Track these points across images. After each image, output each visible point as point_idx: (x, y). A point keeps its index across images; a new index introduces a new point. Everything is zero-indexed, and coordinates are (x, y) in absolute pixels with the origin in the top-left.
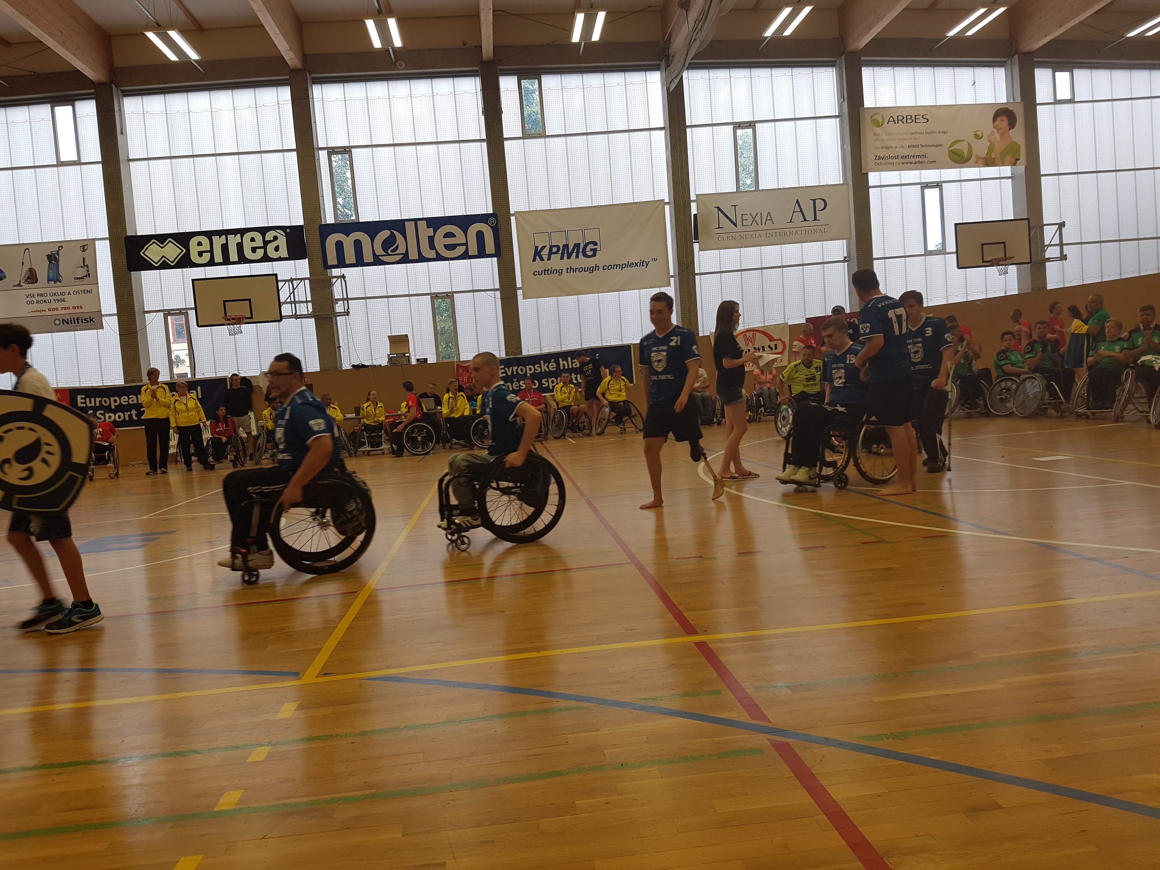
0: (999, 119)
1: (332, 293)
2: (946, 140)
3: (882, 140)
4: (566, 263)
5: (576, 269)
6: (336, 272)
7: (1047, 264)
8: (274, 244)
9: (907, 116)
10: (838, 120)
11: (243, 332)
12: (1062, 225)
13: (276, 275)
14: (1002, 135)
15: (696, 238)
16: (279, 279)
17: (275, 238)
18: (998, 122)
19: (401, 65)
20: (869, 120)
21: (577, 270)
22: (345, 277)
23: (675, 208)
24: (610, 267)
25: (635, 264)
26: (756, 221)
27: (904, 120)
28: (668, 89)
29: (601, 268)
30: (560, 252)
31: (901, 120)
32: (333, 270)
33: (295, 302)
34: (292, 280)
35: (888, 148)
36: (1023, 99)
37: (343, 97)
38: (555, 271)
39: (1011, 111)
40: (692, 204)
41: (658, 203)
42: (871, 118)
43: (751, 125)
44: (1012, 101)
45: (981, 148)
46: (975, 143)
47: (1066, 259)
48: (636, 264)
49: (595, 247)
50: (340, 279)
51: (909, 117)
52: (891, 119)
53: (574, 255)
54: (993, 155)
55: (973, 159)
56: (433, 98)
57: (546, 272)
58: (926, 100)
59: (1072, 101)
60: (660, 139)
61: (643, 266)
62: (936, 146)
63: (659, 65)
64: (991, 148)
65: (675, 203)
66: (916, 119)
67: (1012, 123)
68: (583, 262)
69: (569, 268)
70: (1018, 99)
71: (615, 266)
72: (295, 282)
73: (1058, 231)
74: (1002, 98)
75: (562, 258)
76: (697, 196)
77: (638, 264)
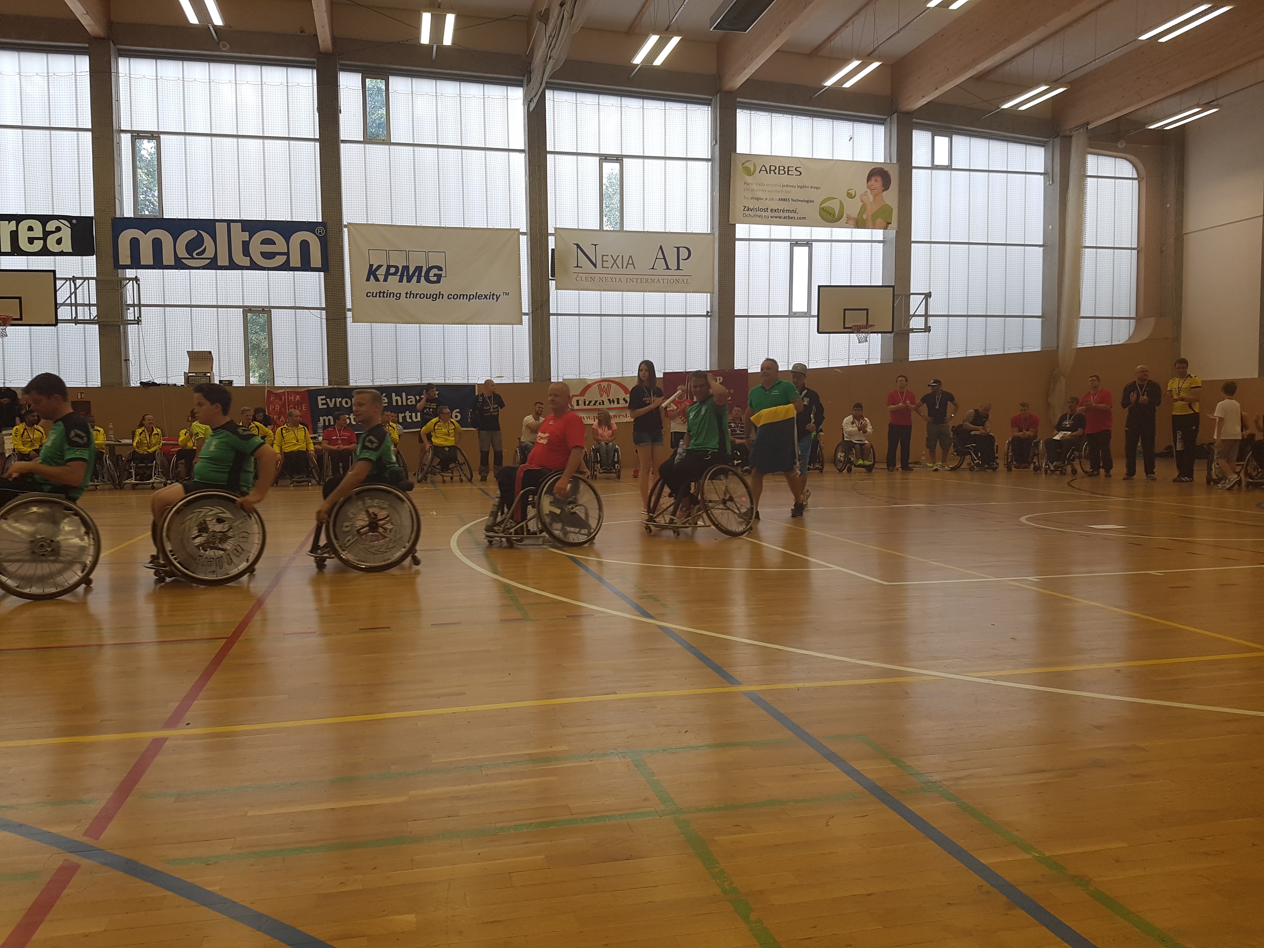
0: (873, 179)
1: (121, 297)
2: (818, 197)
3: (752, 190)
4: (405, 287)
5: (417, 294)
6: (130, 273)
7: (911, 334)
8: (57, 236)
9: (779, 167)
10: (710, 163)
11: (8, 335)
12: (928, 296)
13: (54, 272)
14: (875, 196)
15: (553, 275)
16: (57, 276)
17: (58, 229)
18: (873, 182)
19: (224, 46)
20: (740, 166)
21: (418, 296)
22: (139, 280)
23: (531, 239)
24: (455, 297)
25: (484, 296)
26: (616, 264)
27: (777, 171)
28: (528, 108)
29: (445, 297)
30: (399, 274)
31: (774, 171)
32: (127, 270)
33: (76, 305)
34: (74, 279)
35: (758, 199)
36: (898, 160)
37: (155, 75)
38: (392, 294)
39: (886, 172)
40: (550, 237)
41: (513, 232)
42: (743, 164)
43: (618, 159)
44: (889, 162)
45: (853, 208)
46: (847, 202)
47: (929, 331)
48: (486, 297)
49: (440, 272)
50: (131, 282)
51: (782, 168)
52: (763, 169)
53: (415, 278)
54: (865, 217)
55: (844, 218)
56: (262, 87)
57: (382, 295)
58: (802, 152)
59: (949, 168)
60: (519, 162)
61: (493, 299)
62: (808, 202)
63: (522, 81)
64: (863, 209)
65: (531, 235)
66: (788, 171)
67: (886, 185)
68: (424, 287)
69: (409, 292)
70: (894, 161)
71: (462, 296)
72: (77, 281)
73: (924, 301)
74: (880, 158)
75: (401, 281)
76: (556, 229)
77: (488, 297)
